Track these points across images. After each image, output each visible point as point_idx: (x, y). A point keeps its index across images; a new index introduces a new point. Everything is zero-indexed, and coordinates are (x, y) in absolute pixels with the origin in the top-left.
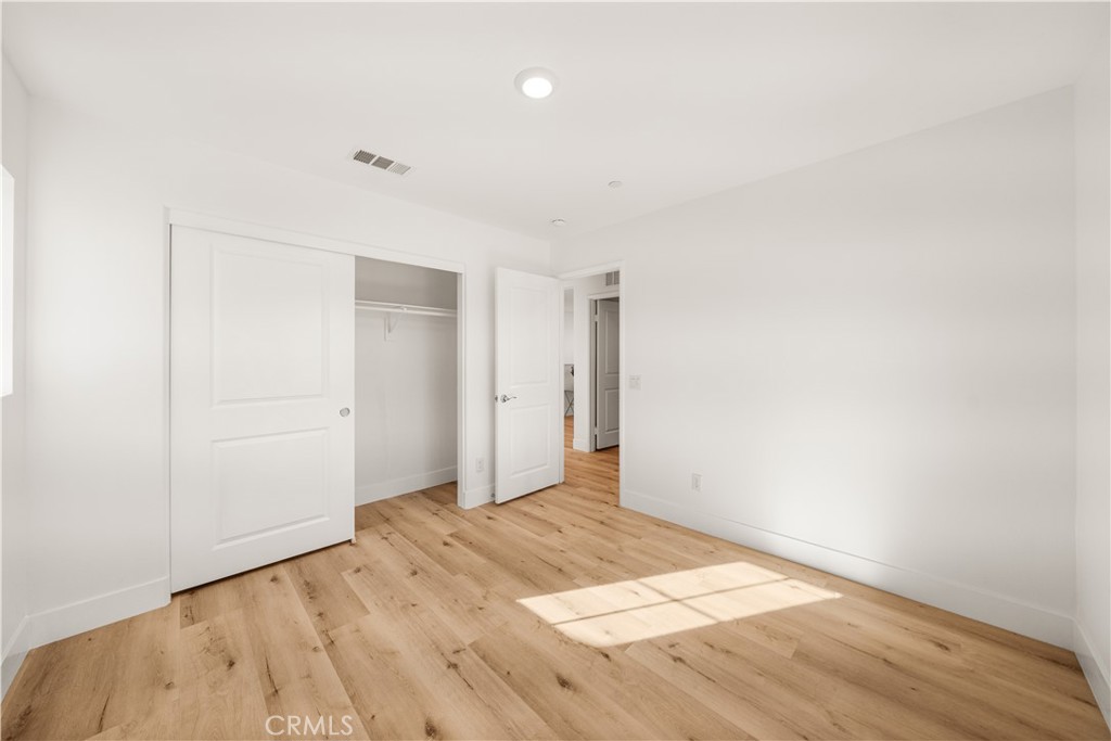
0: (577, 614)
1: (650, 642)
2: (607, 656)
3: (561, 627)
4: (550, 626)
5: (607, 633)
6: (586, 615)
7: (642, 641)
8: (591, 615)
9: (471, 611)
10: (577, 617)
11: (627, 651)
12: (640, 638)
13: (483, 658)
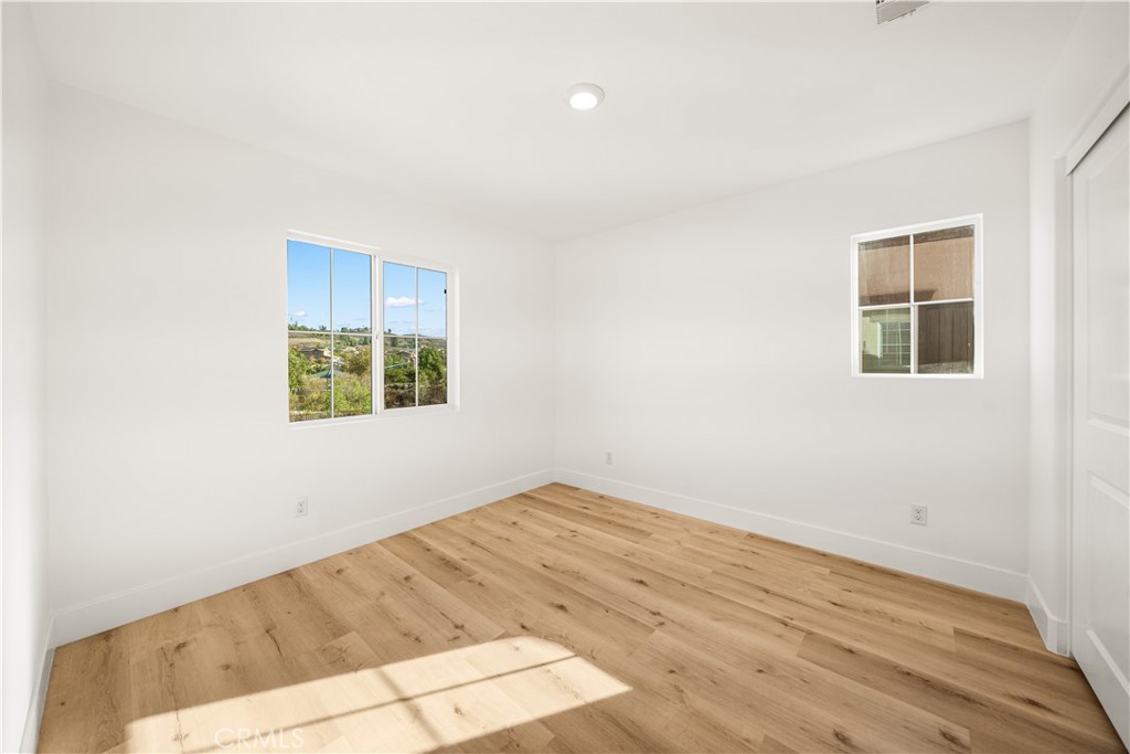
0: (549, 671)
1: (476, 641)
2: (523, 627)
3: (568, 653)
4: (578, 654)
5: (517, 649)
6: (538, 669)
7: (484, 642)
8: (530, 671)
9: (683, 668)
10: (548, 667)
11: (503, 631)
12: (484, 645)
13: (635, 621)
